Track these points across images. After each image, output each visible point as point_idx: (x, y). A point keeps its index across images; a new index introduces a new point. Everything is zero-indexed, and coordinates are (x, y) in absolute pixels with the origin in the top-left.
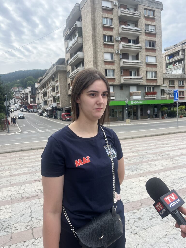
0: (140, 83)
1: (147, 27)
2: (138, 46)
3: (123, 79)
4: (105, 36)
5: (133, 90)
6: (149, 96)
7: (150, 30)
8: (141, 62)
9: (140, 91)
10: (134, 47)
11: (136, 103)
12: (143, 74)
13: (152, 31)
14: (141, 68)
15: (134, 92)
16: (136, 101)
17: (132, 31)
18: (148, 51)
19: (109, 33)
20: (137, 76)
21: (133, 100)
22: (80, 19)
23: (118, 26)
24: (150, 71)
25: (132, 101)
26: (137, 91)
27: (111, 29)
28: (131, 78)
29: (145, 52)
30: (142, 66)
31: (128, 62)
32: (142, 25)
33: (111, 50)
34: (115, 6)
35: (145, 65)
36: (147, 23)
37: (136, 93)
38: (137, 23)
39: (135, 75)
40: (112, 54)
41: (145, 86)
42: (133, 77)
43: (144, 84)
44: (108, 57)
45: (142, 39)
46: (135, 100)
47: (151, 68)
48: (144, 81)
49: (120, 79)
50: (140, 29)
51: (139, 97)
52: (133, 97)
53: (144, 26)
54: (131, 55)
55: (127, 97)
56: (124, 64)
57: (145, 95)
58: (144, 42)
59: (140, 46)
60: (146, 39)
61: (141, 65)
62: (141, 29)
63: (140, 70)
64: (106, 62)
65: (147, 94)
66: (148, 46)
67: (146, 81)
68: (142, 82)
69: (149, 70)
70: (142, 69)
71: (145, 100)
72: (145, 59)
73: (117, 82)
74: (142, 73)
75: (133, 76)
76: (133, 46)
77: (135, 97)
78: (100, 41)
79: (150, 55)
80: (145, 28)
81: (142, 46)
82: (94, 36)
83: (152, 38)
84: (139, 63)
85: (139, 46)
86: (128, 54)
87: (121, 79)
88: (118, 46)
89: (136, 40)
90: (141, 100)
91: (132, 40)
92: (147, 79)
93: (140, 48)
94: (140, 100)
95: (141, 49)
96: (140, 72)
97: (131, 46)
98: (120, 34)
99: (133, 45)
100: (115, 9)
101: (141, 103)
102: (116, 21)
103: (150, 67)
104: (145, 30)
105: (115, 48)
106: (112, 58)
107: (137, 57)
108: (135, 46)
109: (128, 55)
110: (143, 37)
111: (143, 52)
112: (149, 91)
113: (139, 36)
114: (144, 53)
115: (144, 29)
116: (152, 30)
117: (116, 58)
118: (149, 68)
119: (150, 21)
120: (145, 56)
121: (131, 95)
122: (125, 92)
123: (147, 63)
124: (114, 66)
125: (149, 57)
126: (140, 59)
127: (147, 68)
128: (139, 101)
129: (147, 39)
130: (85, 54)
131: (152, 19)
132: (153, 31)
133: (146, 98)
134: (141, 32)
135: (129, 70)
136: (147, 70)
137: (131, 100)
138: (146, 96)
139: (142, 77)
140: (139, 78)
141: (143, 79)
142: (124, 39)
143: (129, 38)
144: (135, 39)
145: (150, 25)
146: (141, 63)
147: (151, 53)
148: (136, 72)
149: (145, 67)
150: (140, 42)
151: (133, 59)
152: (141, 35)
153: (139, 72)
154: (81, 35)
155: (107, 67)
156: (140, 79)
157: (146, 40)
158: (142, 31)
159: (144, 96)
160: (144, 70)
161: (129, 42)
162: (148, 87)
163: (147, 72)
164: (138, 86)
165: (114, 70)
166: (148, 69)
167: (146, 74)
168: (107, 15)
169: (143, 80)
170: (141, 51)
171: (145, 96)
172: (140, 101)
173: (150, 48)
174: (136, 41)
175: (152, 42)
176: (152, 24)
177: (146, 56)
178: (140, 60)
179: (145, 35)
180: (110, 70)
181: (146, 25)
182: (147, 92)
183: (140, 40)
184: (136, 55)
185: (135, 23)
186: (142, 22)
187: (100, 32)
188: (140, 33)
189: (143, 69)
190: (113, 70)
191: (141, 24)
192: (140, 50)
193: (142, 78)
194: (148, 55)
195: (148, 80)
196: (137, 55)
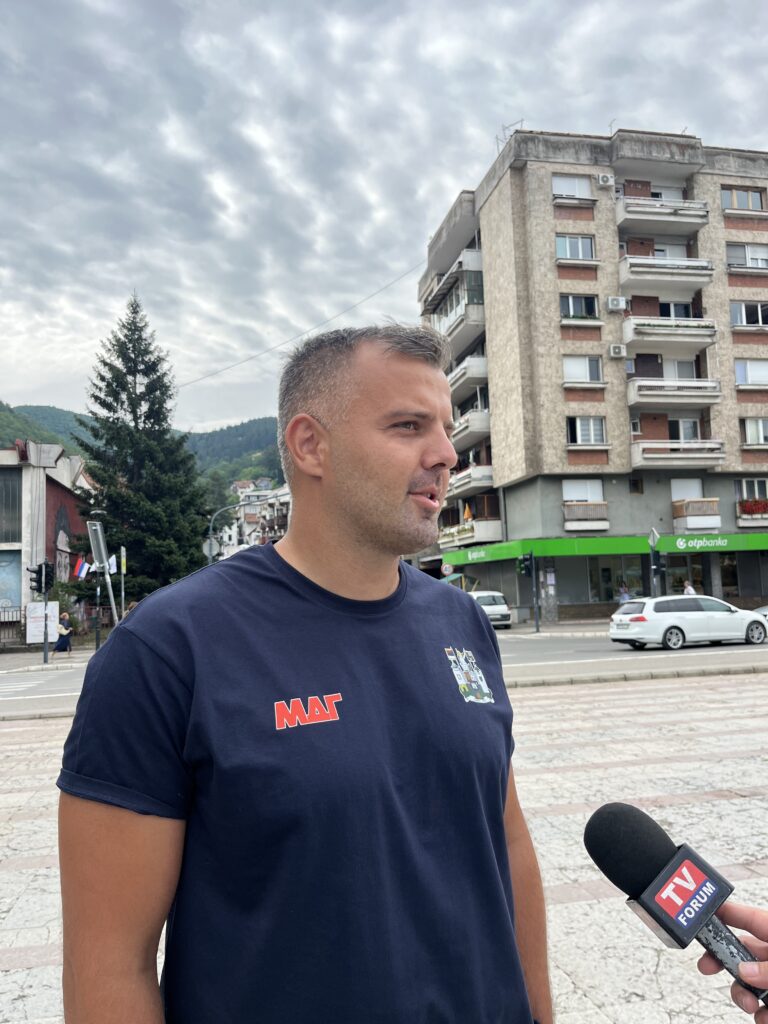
0: (713, 467)
1: (738, 252)
2: (698, 327)
3: (642, 453)
4: (564, 297)
5: (687, 492)
6: (759, 516)
7: (750, 264)
8: (713, 385)
9: (717, 499)
10: (680, 331)
11: (699, 545)
12: (724, 429)
13: (760, 266)
14: (716, 407)
15: (688, 500)
16: (700, 537)
17: (672, 274)
18: (743, 342)
19: (583, 287)
20: (700, 440)
21: (687, 533)
22: (474, 243)
23: (614, 258)
24: (756, 419)
25: (683, 536)
26: (704, 496)
27: (590, 271)
28: (675, 446)
29: (731, 346)
30: (718, 401)
31: (661, 388)
32: (715, 245)
33: (589, 346)
34: (605, 189)
35: (734, 394)
36: (735, 239)
37: (700, 504)
38: (692, 242)
39: (695, 435)
40: (594, 362)
41: (736, 477)
42: (682, 444)
43: (731, 469)
44: (577, 372)
45: (717, 298)
46: (695, 533)
47: (759, 405)
48: (733, 458)
49: (627, 453)
50: (705, 264)
51: (714, 521)
52: (686, 522)
53: (722, 250)
54: (674, 360)
55: (661, 520)
56: (641, 395)
57: (738, 514)
58: (727, 308)
59: (707, 324)
60: (732, 298)
61: (717, 397)
62: (708, 262)
63: (712, 415)
64: (571, 392)
65: (748, 508)
66: (744, 323)
67: (740, 458)
68: (721, 462)
69: (750, 414)
70: (720, 412)
71: (736, 533)
72: (734, 372)
73: (615, 466)
74: (720, 428)
75: (682, 439)
76: (677, 326)
77: (693, 522)
78: (548, 316)
79: (755, 356)
80: (728, 257)
81: (716, 326)
82: (525, 300)
83: (759, 290)
84: (705, 388)
85: (703, 324)
86: (661, 356)
87: (632, 450)
88: (616, 332)
89: (693, 303)
90: (723, 534)
91: (676, 305)
92: (745, 447)
93: (708, 333)
94: (716, 532)
95: (710, 336)
96: (713, 425)
97: (671, 326)
98: (622, 288)
99: (678, 323)
100: (604, 202)
101: (721, 544)
102: (608, 242)
103: (757, 402)
104: (729, 265)
105: (607, 336)
106: (595, 374)
107: (698, 365)
108: (687, 327)
109: (660, 361)
110: (721, 291)
111: (724, 346)
112: (757, 496)
113: (704, 289)
114: (728, 348)
115: (725, 260)
116: (760, 261)
117: (611, 375)
118: (750, 405)
119: (746, 229)
120: (732, 360)
121: (677, 511)
122: (652, 501)
123: (741, 387)
124: (603, 404)
125: (749, 363)
126: (712, 374)
127: (743, 404)
128: (710, 536)
129: (737, 298)
130: (491, 365)
131: (756, 222)
132: (761, 264)
133: (742, 523)
134: (710, 275)
135: (665, 416)
136: (744, 415)
137: (680, 532)
138: (745, 516)
139: (720, 441)
140: (708, 446)
141: (727, 448)
142: (642, 303)
143: (663, 299)
144: (688, 299)
145: (748, 244)
146: (715, 388)
147: (755, 346)
148: (695, 423)
149: (735, 401)
150: (709, 312)
151: (681, 376)
152: (712, 285)
153: (709, 421)
154: (477, 296)
155: (575, 408)
156: (712, 450)
157: (731, 300)
158: (712, 269)
159: (737, 518)
160: (731, 413)
161: (664, 311)
162: (750, 479)
163: (742, 422)
164: (707, 477)
165: (605, 417)
166: (749, 408)
167: (738, 429)
168: (571, 225)
169: (724, 453)
170: (713, 343)
171: (740, 517)
172: (715, 537)
173: (752, 328)
174: (694, 308)
175: (762, 307)
176: (758, 241)
177: (736, 359)
178: (709, 376)
179: (727, 283)
180: (586, 418)
181: (730, 245)
182: (747, 501)
183: (706, 302)
184: (694, 358)
185: (686, 243)
186: (713, 235)
187: (548, 285)
188: (706, 279)
189: (726, 411)
190: (601, 420)
191: (709, 245)
192: (709, 340)
193: (722, 444)
194: (746, 355)
195: (747, 453)
196: (698, 357)
